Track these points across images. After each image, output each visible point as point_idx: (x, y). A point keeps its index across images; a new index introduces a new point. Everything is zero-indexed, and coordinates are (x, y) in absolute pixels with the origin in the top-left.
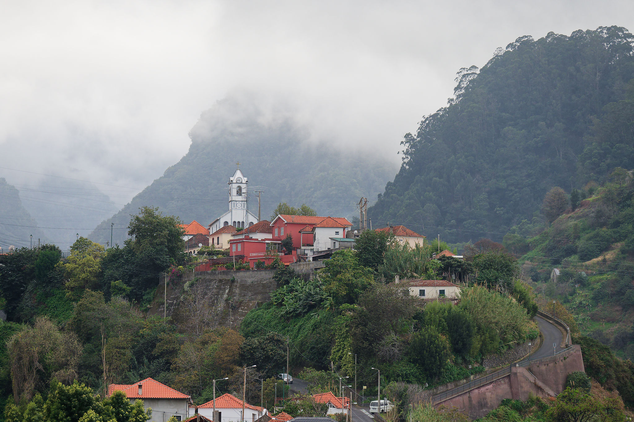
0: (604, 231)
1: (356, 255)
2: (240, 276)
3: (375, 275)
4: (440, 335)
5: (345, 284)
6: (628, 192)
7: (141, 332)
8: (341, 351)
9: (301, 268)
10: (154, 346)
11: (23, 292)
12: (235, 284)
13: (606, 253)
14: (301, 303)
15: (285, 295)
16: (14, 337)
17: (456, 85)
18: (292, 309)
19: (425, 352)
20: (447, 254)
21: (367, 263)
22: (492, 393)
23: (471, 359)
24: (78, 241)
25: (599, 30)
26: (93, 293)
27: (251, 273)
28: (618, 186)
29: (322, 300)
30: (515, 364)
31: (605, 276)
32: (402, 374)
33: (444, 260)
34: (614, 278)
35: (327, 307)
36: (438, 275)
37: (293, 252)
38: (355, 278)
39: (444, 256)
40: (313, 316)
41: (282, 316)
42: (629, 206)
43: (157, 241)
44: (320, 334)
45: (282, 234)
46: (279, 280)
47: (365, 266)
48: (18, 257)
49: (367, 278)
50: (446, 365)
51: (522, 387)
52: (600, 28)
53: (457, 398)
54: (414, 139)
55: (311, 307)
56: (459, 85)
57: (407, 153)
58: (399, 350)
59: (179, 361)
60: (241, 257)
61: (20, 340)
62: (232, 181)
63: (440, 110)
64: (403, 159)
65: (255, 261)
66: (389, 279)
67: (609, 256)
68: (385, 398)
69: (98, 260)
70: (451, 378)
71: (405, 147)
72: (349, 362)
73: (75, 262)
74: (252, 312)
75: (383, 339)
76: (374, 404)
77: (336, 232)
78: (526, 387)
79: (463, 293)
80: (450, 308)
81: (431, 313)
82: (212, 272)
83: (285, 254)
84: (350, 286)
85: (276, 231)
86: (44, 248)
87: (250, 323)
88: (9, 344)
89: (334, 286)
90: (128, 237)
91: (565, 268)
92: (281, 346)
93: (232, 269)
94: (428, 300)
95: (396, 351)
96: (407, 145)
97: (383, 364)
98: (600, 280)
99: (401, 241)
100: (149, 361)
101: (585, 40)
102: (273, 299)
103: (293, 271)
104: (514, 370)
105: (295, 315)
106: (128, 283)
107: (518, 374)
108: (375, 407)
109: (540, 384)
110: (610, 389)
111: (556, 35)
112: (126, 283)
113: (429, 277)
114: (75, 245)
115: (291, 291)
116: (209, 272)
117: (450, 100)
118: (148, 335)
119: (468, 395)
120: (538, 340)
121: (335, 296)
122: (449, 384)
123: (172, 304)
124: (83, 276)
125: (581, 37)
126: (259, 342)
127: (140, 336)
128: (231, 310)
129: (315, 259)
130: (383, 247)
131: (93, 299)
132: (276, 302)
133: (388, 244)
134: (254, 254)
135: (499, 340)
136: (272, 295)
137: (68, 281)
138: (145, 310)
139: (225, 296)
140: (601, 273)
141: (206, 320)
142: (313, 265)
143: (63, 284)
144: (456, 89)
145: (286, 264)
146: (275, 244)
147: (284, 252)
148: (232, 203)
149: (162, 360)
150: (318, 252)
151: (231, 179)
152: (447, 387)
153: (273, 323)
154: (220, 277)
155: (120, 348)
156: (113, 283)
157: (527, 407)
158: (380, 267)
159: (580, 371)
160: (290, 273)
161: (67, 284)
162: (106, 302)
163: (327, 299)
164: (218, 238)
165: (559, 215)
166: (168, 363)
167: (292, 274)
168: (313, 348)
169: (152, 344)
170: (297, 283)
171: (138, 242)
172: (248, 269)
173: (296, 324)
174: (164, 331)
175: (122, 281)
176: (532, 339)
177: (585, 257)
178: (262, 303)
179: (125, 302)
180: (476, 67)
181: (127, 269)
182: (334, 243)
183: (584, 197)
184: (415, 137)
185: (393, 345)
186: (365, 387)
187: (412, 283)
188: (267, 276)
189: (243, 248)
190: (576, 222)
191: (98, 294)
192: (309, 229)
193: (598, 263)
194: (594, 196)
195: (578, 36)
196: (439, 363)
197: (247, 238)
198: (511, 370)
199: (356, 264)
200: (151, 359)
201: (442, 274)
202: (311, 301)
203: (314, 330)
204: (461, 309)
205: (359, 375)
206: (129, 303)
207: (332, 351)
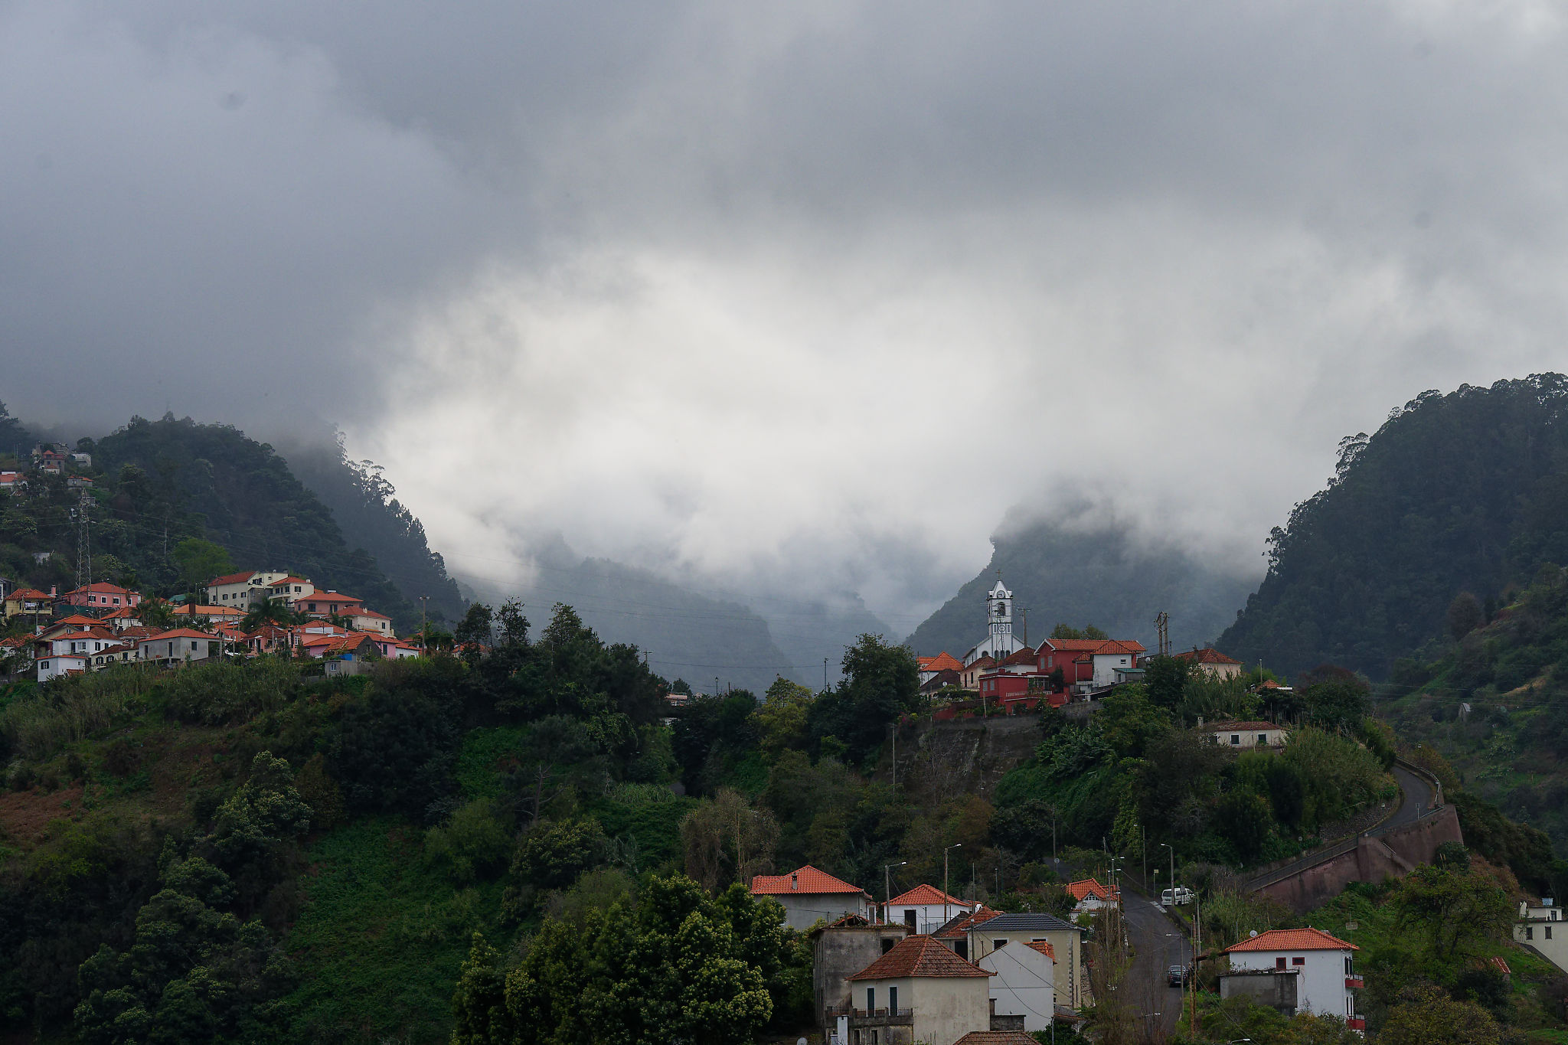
0: (1531, 650)
1: (1147, 691)
2: (993, 725)
3: (1172, 716)
4: (1258, 797)
5: (1130, 730)
6: (1561, 595)
7: (859, 805)
8: (1127, 822)
9: (1076, 711)
10: (876, 823)
11: (706, 755)
12: (987, 735)
13: (1532, 680)
14: (1074, 758)
15: (1053, 748)
16: (688, 817)
17: (1339, 459)
18: (1063, 768)
19: (1237, 819)
20: (1270, 685)
21: (1160, 701)
22: (1333, 874)
23: (1303, 829)
24: (775, 683)
25: (1529, 379)
26: (794, 753)
27: (1008, 719)
28: (1548, 588)
29: (1102, 754)
30: (1363, 835)
31: (1533, 711)
32: (1207, 852)
33: (1266, 694)
34: (1545, 713)
35: (1109, 764)
36: (1258, 714)
37: (1066, 690)
38: (1146, 723)
39: (1265, 689)
40: (1090, 775)
41: (1050, 777)
42: (1563, 614)
43: (882, 680)
44: (1099, 800)
45: (1050, 666)
46: (1045, 729)
47: (1158, 705)
48: (696, 707)
49: (1161, 721)
50: (1268, 837)
51: (1373, 865)
52: (1531, 376)
53: (1283, 883)
54: (1284, 535)
55: (1088, 764)
56: (1343, 460)
57: (1274, 554)
58: (1202, 819)
59: (908, 842)
60: (994, 698)
61: (695, 820)
62: (991, 596)
63: (1317, 494)
64: (1270, 561)
65: (1012, 703)
66: (1191, 721)
67: (1537, 683)
68: (1181, 886)
69: (803, 708)
70: (1274, 855)
71: (1271, 547)
72: (1136, 838)
73: (772, 712)
74: (1010, 773)
75: (1179, 804)
76: (1168, 894)
77: (1122, 661)
78: (1380, 865)
79: (1292, 739)
80: (1272, 759)
81: (1245, 767)
82: (955, 720)
83: (1055, 693)
84: (1139, 734)
85: (1042, 661)
86: (734, 694)
87: (1007, 788)
88: (682, 825)
89: (1117, 733)
90: (843, 677)
91: (1478, 701)
92: (1046, 817)
93: (982, 715)
94: (1242, 749)
95: (1198, 820)
96: (1275, 542)
97: (1180, 839)
98: (1526, 717)
99: (1207, 669)
100: (871, 844)
101: (1512, 393)
102: (1038, 754)
103: (1065, 716)
104: (1362, 841)
105: (1066, 776)
106: (843, 739)
107: (1368, 847)
108: (1169, 898)
109: (1399, 859)
110: (1499, 864)
111: (1472, 388)
112: (841, 738)
113: (1246, 718)
114: (772, 689)
115: (1062, 743)
116: (952, 720)
117: (1331, 481)
118: (870, 808)
119: (1299, 877)
120: (1397, 800)
121: (1118, 747)
122: (1272, 864)
123: (902, 766)
124: (784, 730)
125: (1506, 389)
126: (1015, 813)
127: (857, 811)
128: (981, 771)
129: (1093, 698)
130: (1183, 677)
131: (794, 762)
132: (1042, 758)
133: (1190, 674)
134: (1010, 695)
135: (1342, 801)
136: (1036, 748)
137: (765, 738)
138: (868, 775)
139: (974, 752)
140: (1527, 707)
141: (946, 785)
142: (1091, 706)
143: (758, 743)
144: (1338, 466)
145: (1055, 706)
146: (1041, 679)
147: (1052, 689)
148: (992, 627)
149: (887, 843)
150: (1098, 688)
151: (991, 593)
152: (1270, 868)
153: (1038, 788)
154: (966, 726)
155: (830, 827)
156: (823, 739)
157: (1382, 892)
158: (1179, 707)
159: (1455, 840)
160: (1060, 718)
161: (763, 742)
162: (812, 765)
163: (1109, 752)
164: (972, 674)
165: (1468, 631)
166: (895, 845)
167: (1062, 719)
168: (1090, 819)
169: (874, 820)
170: (1070, 732)
171: (856, 683)
172: (1004, 715)
173: (1070, 788)
174: (890, 803)
175: (836, 736)
176: (1388, 798)
177: (1506, 685)
178: (1023, 760)
179: (838, 765)
180: (1365, 436)
181: (842, 720)
182: (1119, 675)
183: (1502, 604)
184: (1286, 532)
185: (1194, 813)
186: (1156, 871)
187: (1221, 727)
188: (1028, 723)
189: (997, 686)
190: (1491, 640)
191: (801, 754)
192: (1085, 657)
193: (1522, 693)
194: (1515, 603)
195: (1501, 387)
196: (1256, 835)
197: (1002, 672)
198: (1357, 842)
199: (1144, 703)
200: (873, 840)
201: (1263, 713)
202: (1089, 755)
203: (1092, 794)
204: (1287, 759)
205: (1148, 856)
206: (843, 766)
207: (1115, 823)
